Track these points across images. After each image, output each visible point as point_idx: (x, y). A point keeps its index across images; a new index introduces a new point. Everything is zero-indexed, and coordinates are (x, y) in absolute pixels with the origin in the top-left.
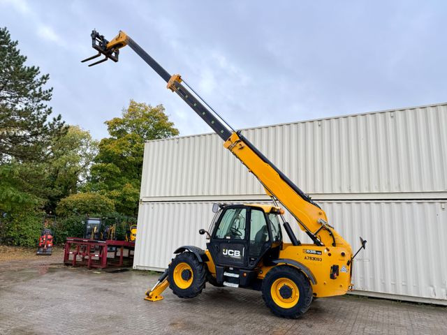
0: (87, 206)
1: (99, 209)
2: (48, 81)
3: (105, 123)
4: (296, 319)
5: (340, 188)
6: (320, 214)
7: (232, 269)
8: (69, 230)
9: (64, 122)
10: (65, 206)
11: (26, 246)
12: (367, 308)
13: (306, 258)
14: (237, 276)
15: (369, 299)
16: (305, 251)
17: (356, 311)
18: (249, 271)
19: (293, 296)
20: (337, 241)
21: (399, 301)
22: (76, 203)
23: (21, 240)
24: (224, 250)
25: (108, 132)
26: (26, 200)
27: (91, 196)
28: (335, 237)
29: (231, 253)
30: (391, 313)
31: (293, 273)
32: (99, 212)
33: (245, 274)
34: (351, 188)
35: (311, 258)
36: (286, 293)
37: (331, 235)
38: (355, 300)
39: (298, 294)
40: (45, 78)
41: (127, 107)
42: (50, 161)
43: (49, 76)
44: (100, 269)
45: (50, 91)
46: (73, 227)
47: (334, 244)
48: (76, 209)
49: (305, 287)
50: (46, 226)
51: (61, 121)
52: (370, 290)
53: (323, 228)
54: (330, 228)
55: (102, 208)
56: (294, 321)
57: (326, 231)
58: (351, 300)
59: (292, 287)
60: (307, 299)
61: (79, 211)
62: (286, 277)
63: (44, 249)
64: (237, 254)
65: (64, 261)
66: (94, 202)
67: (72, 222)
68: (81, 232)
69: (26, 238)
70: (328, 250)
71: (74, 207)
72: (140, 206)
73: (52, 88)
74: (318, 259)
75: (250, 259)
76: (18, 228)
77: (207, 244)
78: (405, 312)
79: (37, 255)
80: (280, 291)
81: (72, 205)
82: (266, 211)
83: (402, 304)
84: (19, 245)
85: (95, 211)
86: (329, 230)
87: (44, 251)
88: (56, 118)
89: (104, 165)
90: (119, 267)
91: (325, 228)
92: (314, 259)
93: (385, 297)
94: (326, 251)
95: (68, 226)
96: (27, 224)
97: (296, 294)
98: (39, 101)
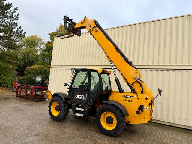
0: (38, 71)
1: (43, 72)
2: (17, 11)
3: (48, 34)
4: (115, 137)
5: (153, 62)
6: (136, 73)
7: (81, 106)
8: (28, 81)
9: (23, 30)
10: (28, 71)
11: (7, 87)
12: (162, 132)
13: (124, 100)
14: (83, 110)
15: (164, 126)
16: (124, 96)
17: (154, 133)
18: (89, 108)
19: (114, 123)
20: (144, 90)
21: (182, 128)
22: (33, 69)
23: (5, 84)
24: (76, 95)
25: (50, 39)
26: (6, 66)
27: (39, 67)
28: (143, 88)
29: (80, 97)
30: (177, 137)
31: (114, 109)
32: (43, 74)
33: (87, 109)
34: (159, 62)
35: (127, 100)
36: (109, 121)
37: (141, 86)
38: (155, 126)
39: (116, 122)
40: (16, 9)
41: (59, 27)
42: (17, 49)
43: (18, 9)
44: (30, 99)
45: (18, 15)
46: (30, 80)
47: (142, 92)
48: (32, 72)
49: (120, 118)
50: (17, 78)
51: (21, 29)
52: (165, 121)
53: (137, 81)
54: (141, 82)
55: (44, 72)
56: (113, 138)
57: (138, 83)
58: (153, 126)
59: (113, 117)
60: (121, 125)
61: (33, 73)
62: (110, 111)
63: (13, 89)
64: (83, 97)
65: (16, 95)
66: (41, 69)
67: (30, 78)
68: (34, 82)
69: (7, 83)
70: (137, 96)
71: (32, 71)
72: (51, 70)
73: (19, 14)
74: (131, 101)
75: (90, 100)
76: (3, 79)
77: (68, 91)
78: (186, 137)
79: (10, 91)
80: (106, 119)
81: (31, 70)
82: (99, 72)
83: (184, 130)
84: (4, 86)
85: (41, 74)
86: (140, 83)
87: (13, 90)
88: (19, 28)
89: (47, 53)
90: (40, 99)
91: (138, 81)
92: (129, 101)
93: (174, 125)
94: (136, 96)
95: (28, 80)
96: (8, 78)
97: (115, 122)
98: (13, 21)
